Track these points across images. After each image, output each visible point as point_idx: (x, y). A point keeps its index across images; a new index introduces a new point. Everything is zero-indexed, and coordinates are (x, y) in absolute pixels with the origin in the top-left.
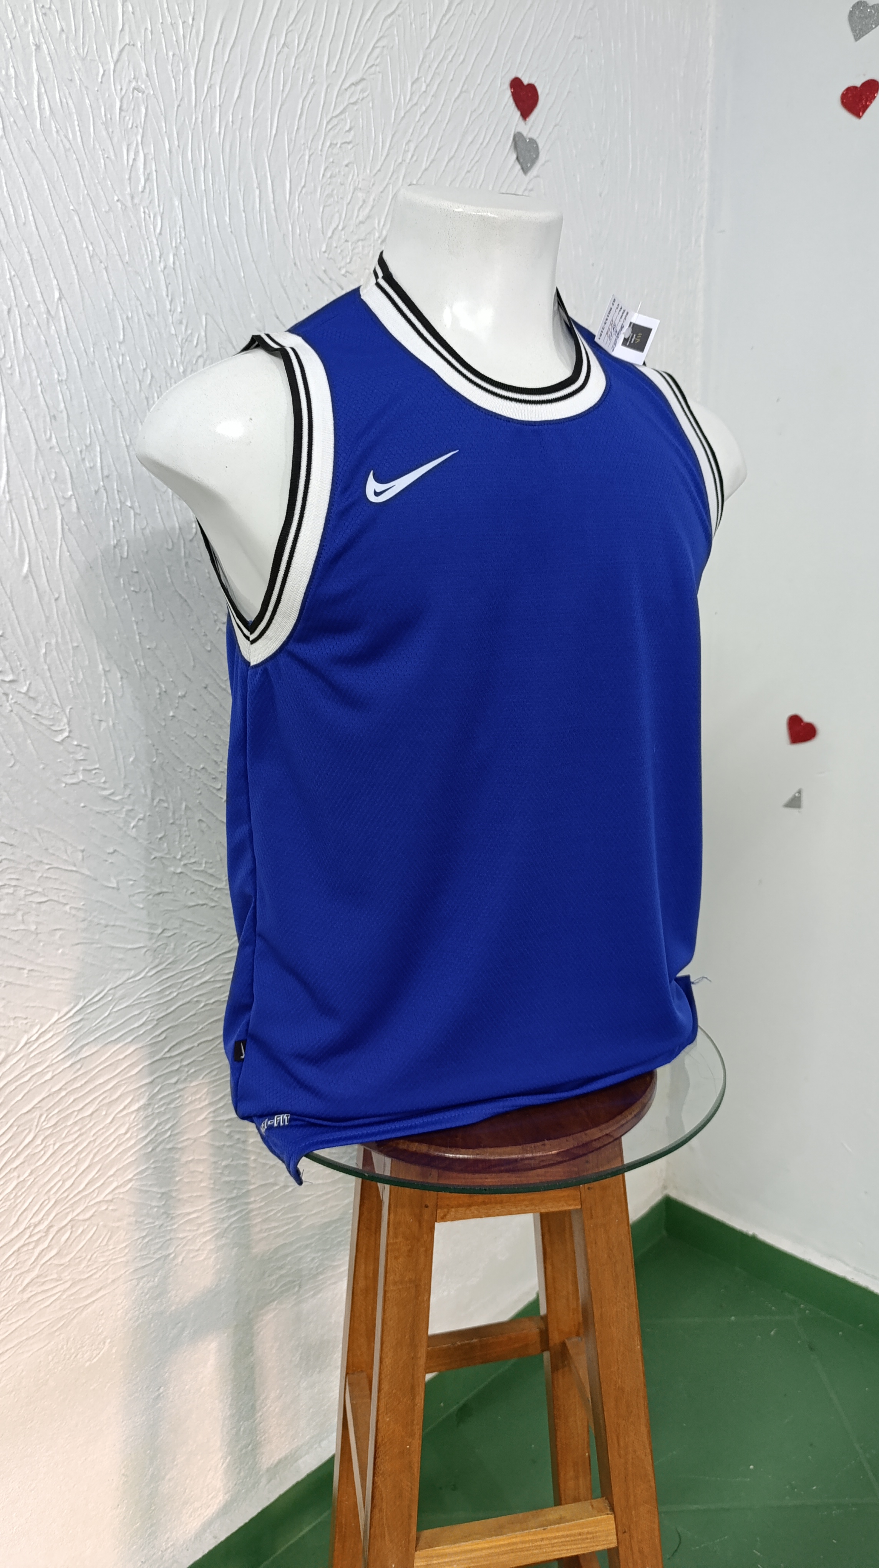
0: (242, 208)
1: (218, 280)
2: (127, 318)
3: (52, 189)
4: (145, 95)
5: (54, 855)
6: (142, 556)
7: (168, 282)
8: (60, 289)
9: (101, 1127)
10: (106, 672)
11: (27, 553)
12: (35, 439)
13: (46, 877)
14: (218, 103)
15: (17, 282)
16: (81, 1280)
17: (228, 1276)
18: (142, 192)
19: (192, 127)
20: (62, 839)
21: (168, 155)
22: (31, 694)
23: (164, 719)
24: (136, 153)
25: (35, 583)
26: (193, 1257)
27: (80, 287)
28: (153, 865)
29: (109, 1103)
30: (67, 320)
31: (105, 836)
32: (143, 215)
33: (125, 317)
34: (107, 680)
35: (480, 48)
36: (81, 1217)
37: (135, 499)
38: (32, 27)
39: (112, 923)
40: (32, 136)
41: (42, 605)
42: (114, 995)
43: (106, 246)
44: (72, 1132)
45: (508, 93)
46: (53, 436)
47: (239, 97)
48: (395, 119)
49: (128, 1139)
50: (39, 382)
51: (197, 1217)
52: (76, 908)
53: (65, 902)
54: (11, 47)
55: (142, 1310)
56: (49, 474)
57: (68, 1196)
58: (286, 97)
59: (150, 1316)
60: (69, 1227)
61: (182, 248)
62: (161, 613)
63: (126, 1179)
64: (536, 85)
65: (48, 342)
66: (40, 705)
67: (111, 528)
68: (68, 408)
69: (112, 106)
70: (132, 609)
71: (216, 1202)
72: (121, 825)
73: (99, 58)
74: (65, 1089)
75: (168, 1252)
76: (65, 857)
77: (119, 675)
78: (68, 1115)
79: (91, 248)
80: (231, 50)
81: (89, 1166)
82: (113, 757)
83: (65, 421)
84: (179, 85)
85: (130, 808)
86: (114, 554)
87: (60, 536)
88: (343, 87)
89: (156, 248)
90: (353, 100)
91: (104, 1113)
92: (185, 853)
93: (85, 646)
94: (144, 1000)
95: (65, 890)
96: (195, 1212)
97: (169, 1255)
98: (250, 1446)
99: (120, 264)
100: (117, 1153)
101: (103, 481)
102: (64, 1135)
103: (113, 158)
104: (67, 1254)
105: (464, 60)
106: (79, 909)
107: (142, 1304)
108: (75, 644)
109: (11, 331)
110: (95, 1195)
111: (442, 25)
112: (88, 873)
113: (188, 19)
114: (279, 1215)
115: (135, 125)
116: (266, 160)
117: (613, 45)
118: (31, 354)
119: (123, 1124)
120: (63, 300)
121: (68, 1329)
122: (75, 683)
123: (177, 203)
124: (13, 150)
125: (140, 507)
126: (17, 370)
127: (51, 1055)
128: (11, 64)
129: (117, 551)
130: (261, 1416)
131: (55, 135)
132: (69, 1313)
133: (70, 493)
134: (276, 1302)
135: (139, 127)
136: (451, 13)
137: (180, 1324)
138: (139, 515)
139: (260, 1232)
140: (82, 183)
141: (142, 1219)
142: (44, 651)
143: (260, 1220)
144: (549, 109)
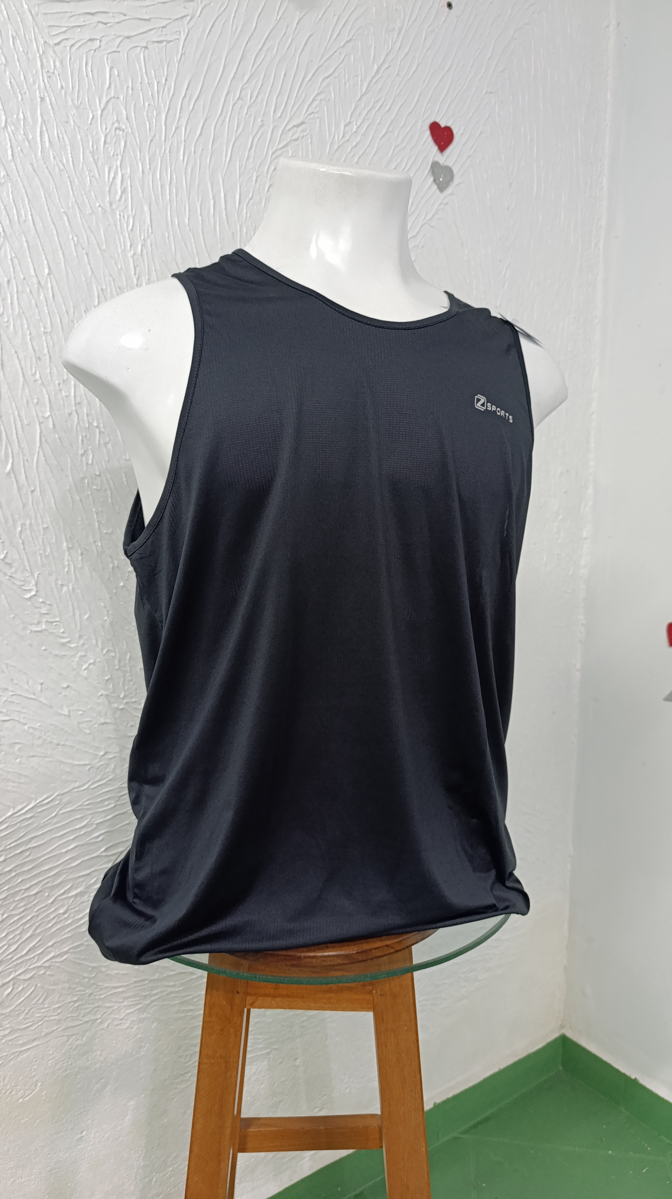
0: (199, 213)
1: (177, 264)
2: (102, 289)
3: (48, 197)
4: (125, 133)
5: (18, 684)
6: (104, 463)
7: (136, 264)
8: (49, 268)
9: (43, 905)
10: (69, 548)
11: (11, 455)
12: (23, 373)
13: (10, 702)
14: (183, 139)
15: (16, 262)
16: (20, 1029)
17: (147, 1045)
18: (119, 200)
19: (162, 155)
20: (25, 673)
21: (141, 175)
22: (7, 561)
23: (116, 588)
24: (116, 173)
25: (16, 478)
26: (117, 1025)
27: (65, 267)
28: (100, 701)
29: (52, 886)
30: (54, 289)
31: (61, 674)
32: (118, 217)
33: (100, 288)
34: (70, 554)
35: (403, 101)
36: (22, 977)
37: (101, 421)
38: (39, 85)
39: (62, 743)
40: (35, 160)
41: (20, 495)
42: (61, 800)
43: (87, 238)
44: (19, 906)
45: (428, 133)
46: (38, 372)
47: (200, 134)
48: (329, 151)
49: (65, 918)
50: (28, 332)
51: (122, 992)
52: (33, 728)
53: (24, 722)
54: (22, 99)
55: (70, 1063)
56: (32, 399)
57: (12, 958)
58: (239, 135)
59: (77, 1069)
60: (11, 984)
61: (149, 241)
62: (117, 507)
63: (62, 951)
64: (453, 128)
65: (38, 304)
66: (13, 570)
67: (80, 441)
68: (51, 353)
69: (98, 140)
70: (94, 502)
71: (140, 981)
72: (75, 667)
73: (90, 106)
74: (15, 871)
75: (95, 1018)
76: (27, 687)
77: (80, 551)
78: (16, 892)
79: (75, 239)
80: (195, 102)
81: (30, 937)
82: (71, 614)
83: (48, 361)
84: (153, 126)
85: (83, 654)
86: (81, 461)
87: (38, 444)
88: (287, 128)
89: (128, 240)
90: (293, 138)
91: (47, 894)
92: (127, 693)
93: (53, 528)
94: (86, 807)
95: (25, 713)
96: (120, 987)
97: (97, 1019)
98: (161, 1195)
99: (98, 252)
100: (56, 929)
101: (75, 406)
102: (12, 908)
103: (97, 176)
104: (9, 1006)
105: (390, 109)
106: (35, 729)
107: (70, 1058)
108: (45, 526)
109: (9, 296)
110: (35, 960)
111: (371, 84)
112: (44, 701)
113: (162, 80)
114: (196, 1000)
115: (116, 153)
116: (221, 179)
117: (520, 98)
118: (23, 313)
119: (62, 906)
120: (52, 276)
121: (6, 1068)
122: (43, 555)
123: (146, 208)
124: (19, 169)
125: (104, 427)
126: (12, 323)
127: (5, 842)
128: (21, 110)
129: (84, 459)
130: (172, 1171)
131: (52, 160)
132: (7, 1055)
133: (48, 414)
134: (189, 1075)
135: (119, 155)
136: (379, 75)
137: (103, 1080)
138: (104, 433)
139: (178, 1012)
140: (71, 193)
141: (75, 986)
142: (19, 529)
143: (178, 1002)
144: (464, 145)
